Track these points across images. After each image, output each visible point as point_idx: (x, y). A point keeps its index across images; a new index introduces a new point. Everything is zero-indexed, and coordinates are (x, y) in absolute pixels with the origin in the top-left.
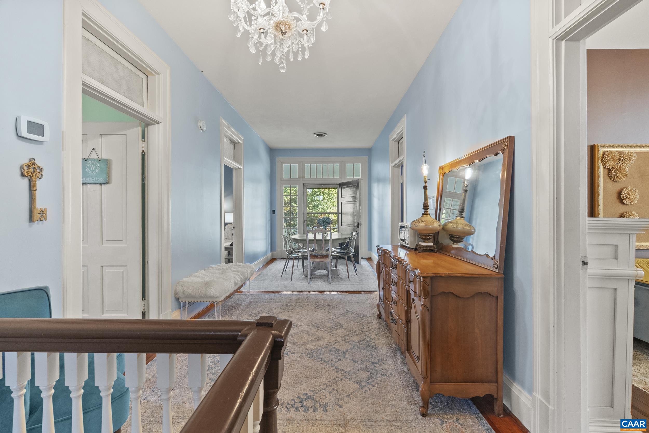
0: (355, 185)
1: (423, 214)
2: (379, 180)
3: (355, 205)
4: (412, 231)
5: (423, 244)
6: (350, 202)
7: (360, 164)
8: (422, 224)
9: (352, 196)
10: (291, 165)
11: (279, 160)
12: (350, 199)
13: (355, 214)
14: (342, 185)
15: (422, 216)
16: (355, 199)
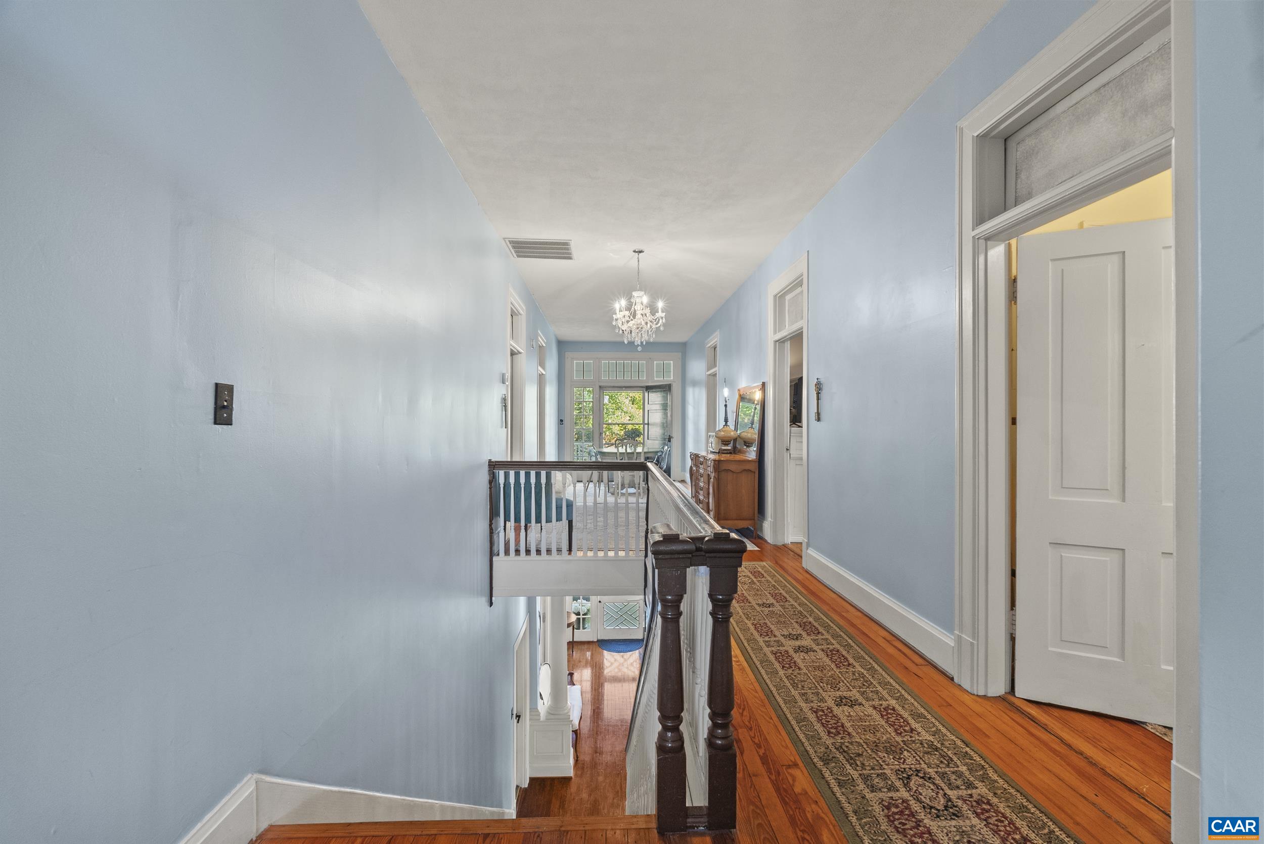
0: (666, 389)
1: (724, 426)
2: (695, 384)
3: (666, 414)
4: (717, 439)
5: (723, 448)
6: (658, 411)
7: (672, 362)
8: (723, 433)
9: (662, 403)
10: (585, 361)
11: (569, 355)
12: (658, 407)
13: (665, 425)
14: (649, 388)
15: (724, 427)
16: (665, 407)
